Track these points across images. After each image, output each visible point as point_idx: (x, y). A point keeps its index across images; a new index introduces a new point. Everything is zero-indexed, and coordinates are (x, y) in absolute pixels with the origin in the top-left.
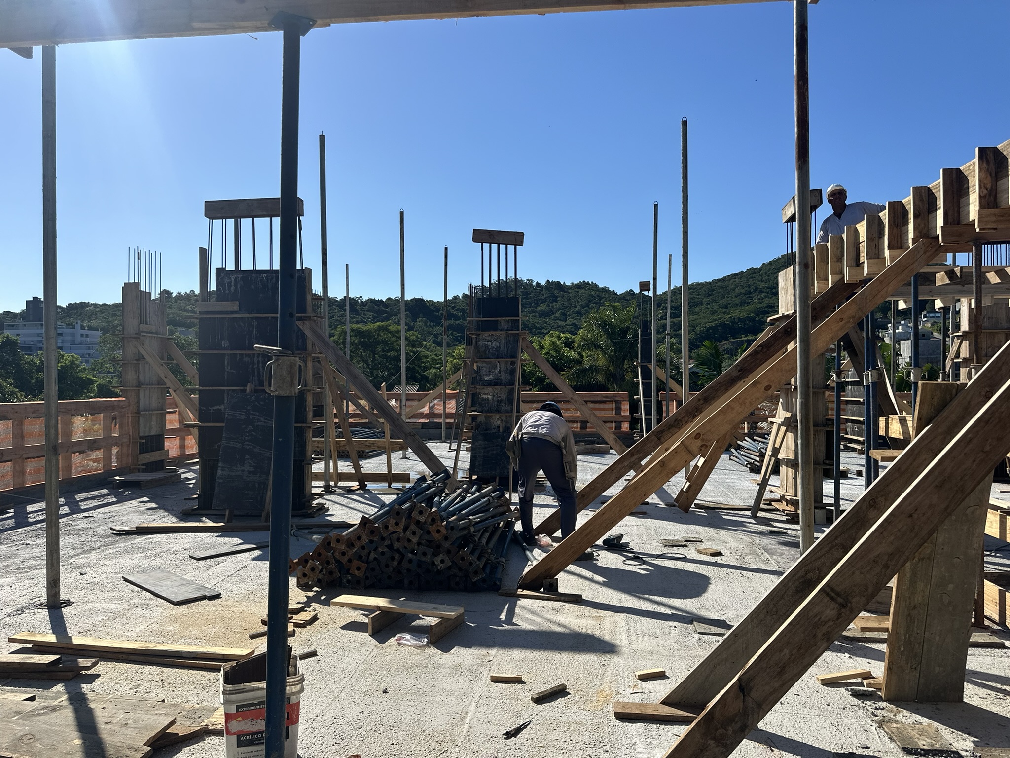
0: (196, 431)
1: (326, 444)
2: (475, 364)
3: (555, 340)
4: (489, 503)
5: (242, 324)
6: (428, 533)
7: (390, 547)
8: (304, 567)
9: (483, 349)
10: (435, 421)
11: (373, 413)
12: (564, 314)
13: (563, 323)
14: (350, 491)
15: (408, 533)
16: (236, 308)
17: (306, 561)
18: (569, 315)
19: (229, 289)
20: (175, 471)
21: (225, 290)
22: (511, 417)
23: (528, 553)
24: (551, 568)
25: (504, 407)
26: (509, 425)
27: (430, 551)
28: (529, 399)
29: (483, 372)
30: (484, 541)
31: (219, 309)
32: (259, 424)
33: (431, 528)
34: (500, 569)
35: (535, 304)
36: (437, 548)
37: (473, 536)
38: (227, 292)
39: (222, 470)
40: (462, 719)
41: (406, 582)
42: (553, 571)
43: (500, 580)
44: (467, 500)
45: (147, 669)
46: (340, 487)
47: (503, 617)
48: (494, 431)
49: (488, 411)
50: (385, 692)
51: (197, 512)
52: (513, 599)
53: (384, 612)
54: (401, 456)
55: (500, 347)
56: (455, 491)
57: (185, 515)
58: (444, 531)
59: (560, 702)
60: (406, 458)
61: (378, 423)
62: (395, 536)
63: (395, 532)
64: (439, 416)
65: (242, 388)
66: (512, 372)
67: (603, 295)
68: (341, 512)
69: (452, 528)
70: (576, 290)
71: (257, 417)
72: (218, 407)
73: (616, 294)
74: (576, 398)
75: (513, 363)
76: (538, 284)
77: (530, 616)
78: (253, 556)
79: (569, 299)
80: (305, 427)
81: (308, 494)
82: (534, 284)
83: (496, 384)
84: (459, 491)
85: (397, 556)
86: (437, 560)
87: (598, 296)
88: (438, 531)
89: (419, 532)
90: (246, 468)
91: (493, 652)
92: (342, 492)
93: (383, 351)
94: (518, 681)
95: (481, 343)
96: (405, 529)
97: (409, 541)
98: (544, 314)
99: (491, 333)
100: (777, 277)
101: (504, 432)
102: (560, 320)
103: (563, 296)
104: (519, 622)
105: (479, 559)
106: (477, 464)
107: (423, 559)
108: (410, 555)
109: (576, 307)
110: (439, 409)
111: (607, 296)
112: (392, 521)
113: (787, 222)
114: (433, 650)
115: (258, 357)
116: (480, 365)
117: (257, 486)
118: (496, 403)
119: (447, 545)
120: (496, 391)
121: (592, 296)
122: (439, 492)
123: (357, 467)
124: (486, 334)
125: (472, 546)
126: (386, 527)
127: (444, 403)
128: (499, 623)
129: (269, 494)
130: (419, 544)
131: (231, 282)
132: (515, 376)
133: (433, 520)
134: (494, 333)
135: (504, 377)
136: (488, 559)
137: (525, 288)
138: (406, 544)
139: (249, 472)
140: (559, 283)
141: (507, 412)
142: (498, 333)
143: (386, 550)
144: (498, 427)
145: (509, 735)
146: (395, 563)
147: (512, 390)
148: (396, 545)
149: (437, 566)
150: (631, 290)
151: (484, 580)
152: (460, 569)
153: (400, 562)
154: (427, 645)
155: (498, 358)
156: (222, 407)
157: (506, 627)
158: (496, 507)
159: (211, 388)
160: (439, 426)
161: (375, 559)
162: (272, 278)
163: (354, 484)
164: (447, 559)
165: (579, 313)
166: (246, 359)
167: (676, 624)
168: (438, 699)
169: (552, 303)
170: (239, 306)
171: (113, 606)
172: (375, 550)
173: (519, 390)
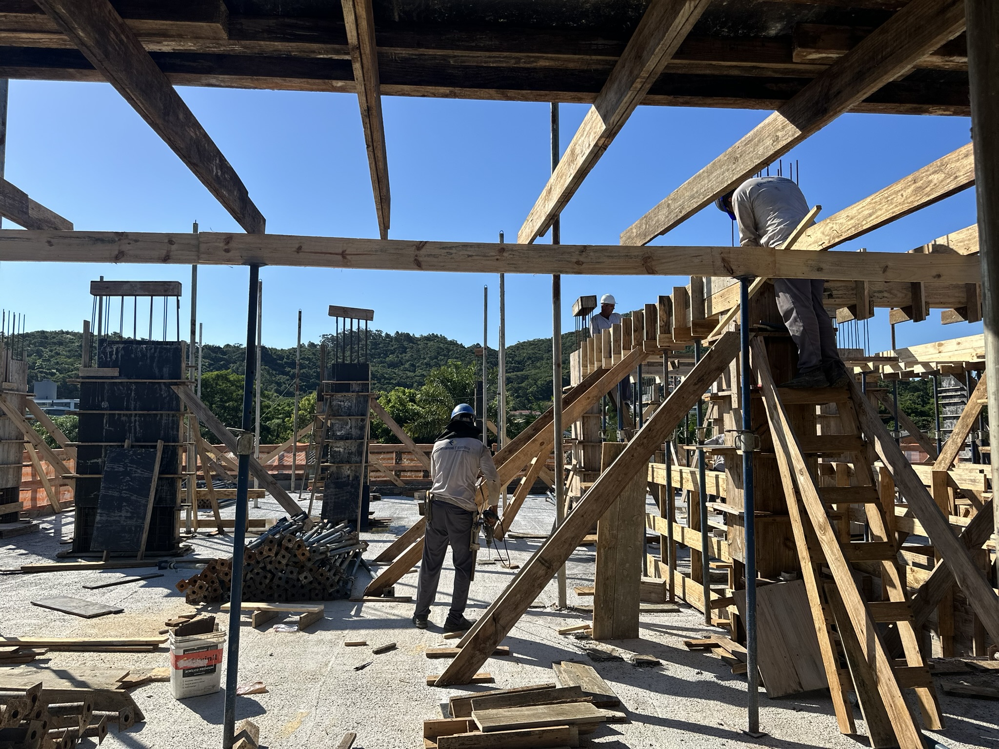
0: (73, 482)
1: (188, 493)
2: (329, 421)
3: (401, 395)
4: (341, 536)
5: (121, 388)
6: (295, 556)
7: (264, 568)
8: (194, 586)
9: (336, 408)
10: (284, 472)
11: (221, 465)
12: (413, 365)
13: (412, 374)
14: (210, 536)
15: (279, 557)
16: (117, 374)
17: (195, 582)
18: (418, 366)
19: (111, 357)
20: (29, 522)
21: (106, 357)
22: (360, 467)
23: (372, 573)
24: (390, 579)
25: (354, 458)
26: (358, 474)
27: (296, 570)
28: (376, 451)
29: (336, 427)
30: (338, 564)
31: (100, 374)
32: (137, 475)
33: (297, 552)
34: (350, 584)
35: (385, 354)
36: (302, 568)
37: (329, 560)
38: (109, 359)
39: (101, 516)
40: (327, 665)
41: (276, 595)
42: (391, 582)
43: (350, 590)
44: (323, 534)
45: (86, 654)
46: (199, 533)
47: (353, 613)
48: (344, 480)
49: (339, 462)
50: (271, 655)
51: (72, 555)
52: (361, 603)
53: (264, 612)
54: (253, 506)
55: (351, 407)
56: (312, 529)
57: (61, 557)
58: (307, 554)
59: (392, 652)
60: (258, 508)
61: (226, 476)
62: (268, 560)
63: (269, 556)
64: (289, 467)
65: (119, 444)
66: (362, 428)
67: (451, 348)
68: (206, 552)
69: (314, 552)
70: (425, 342)
71: (134, 469)
72: (95, 460)
73: (464, 347)
74: (417, 450)
75: (363, 420)
76: (388, 335)
77: (373, 612)
78: (140, 585)
79: (418, 351)
80: (177, 478)
81: (177, 537)
82: (383, 335)
83: (347, 439)
84: (315, 529)
85: (269, 575)
86: (301, 577)
87: (447, 348)
88: (303, 554)
89: (288, 555)
90: (124, 514)
91: (346, 632)
92: (203, 537)
93: (221, 400)
94: (364, 644)
95: (334, 403)
96: (276, 555)
97: (280, 563)
98: (392, 365)
99: (343, 394)
100: (569, 357)
101: (353, 480)
102: (409, 371)
103: (412, 348)
104: (365, 615)
105: (335, 575)
106: (328, 509)
107: (291, 576)
108: (280, 574)
109: (424, 359)
110: (289, 460)
111: (455, 348)
112: (267, 548)
113: (576, 316)
114: (302, 633)
115: (135, 416)
116: (333, 421)
117: (133, 529)
118: (347, 455)
119: (309, 565)
120: (347, 445)
121: (441, 348)
122: (300, 529)
123: (217, 515)
124: (339, 395)
125: (328, 566)
126: (261, 553)
127: (295, 455)
128: (351, 617)
129: (145, 536)
130: (287, 565)
131: (113, 351)
132: (364, 432)
133: (299, 546)
134: (346, 394)
135: (355, 432)
136: (341, 577)
137: (374, 339)
138: (277, 566)
139: (126, 517)
140: (408, 334)
141: (357, 463)
142: (350, 394)
143: (260, 571)
144: (349, 476)
145: (357, 669)
146: (267, 581)
147: (362, 443)
148: (269, 567)
149: (301, 581)
150: (478, 344)
151: (338, 591)
152: (319, 583)
153: (271, 580)
154: (298, 631)
155: (349, 415)
156: (100, 460)
157: (356, 618)
158: (346, 540)
159: (90, 444)
160: (288, 477)
161: (251, 578)
162: (151, 349)
163: (214, 530)
164: (309, 576)
165: (428, 365)
166: (123, 418)
167: (475, 609)
168: (309, 657)
169: (401, 354)
170: (120, 372)
171: (33, 621)
172: (251, 572)
173: (367, 444)
